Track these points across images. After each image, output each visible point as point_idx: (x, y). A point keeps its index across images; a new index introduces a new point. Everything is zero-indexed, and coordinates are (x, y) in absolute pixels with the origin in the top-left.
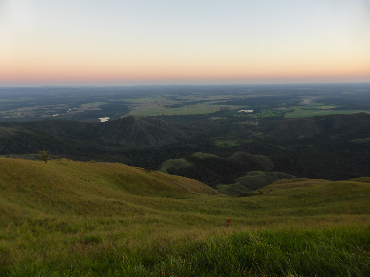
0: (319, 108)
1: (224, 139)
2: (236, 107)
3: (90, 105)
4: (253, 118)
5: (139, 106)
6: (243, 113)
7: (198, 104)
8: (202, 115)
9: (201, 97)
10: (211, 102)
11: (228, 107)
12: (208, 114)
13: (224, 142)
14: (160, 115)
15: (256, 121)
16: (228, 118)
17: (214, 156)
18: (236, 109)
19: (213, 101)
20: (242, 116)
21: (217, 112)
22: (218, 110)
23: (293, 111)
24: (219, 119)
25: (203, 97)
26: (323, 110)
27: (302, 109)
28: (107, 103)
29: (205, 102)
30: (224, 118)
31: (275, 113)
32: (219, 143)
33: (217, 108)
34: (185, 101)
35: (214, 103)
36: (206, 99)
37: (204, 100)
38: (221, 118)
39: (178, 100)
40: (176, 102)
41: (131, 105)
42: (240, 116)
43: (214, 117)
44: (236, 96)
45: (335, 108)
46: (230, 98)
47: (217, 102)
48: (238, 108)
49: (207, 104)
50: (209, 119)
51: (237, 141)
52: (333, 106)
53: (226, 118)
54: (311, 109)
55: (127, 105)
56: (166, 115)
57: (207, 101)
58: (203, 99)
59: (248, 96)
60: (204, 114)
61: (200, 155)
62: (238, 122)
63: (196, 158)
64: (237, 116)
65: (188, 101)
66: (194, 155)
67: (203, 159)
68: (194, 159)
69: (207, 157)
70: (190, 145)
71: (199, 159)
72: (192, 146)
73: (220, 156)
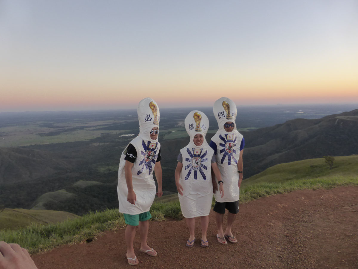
1: (108, 165)
2: (118, 132)
5: (7, 135)
6: (125, 137)
7: (77, 131)
8: (83, 142)
9: (80, 123)
10: (92, 128)
11: (109, 132)
12: (88, 140)
13: (107, 168)
14: (33, 144)
16: (110, 143)
17: (98, 183)
19: (93, 126)
20: (123, 140)
21: (98, 138)
22: (99, 136)
23: (170, 132)
24: (101, 144)
25: (83, 123)
27: (178, 130)
29: (85, 129)
30: (106, 144)
32: (102, 169)
33: (98, 134)
34: (63, 128)
35: (95, 129)
36: (86, 125)
37: (84, 126)
38: (103, 144)
39: (54, 127)
40: (52, 130)
42: (121, 141)
43: (95, 143)
44: (117, 121)
46: (111, 123)
47: (97, 128)
49: (87, 130)
50: (90, 145)
53: (108, 143)
56: (41, 144)
57: (87, 127)
58: (82, 125)
59: (129, 121)
60: (84, 140)
61: (82, 183)
62: (120, 146)
63: (78, 188)
64: (119, 141)
65: (66, 128)
66: (76, 184)
67: (85, 187)
68: (76, 188)
69: (89, 185)
70: (70, 174)
71: (82, 188)
72: (73, 175)
73: (104, 182)
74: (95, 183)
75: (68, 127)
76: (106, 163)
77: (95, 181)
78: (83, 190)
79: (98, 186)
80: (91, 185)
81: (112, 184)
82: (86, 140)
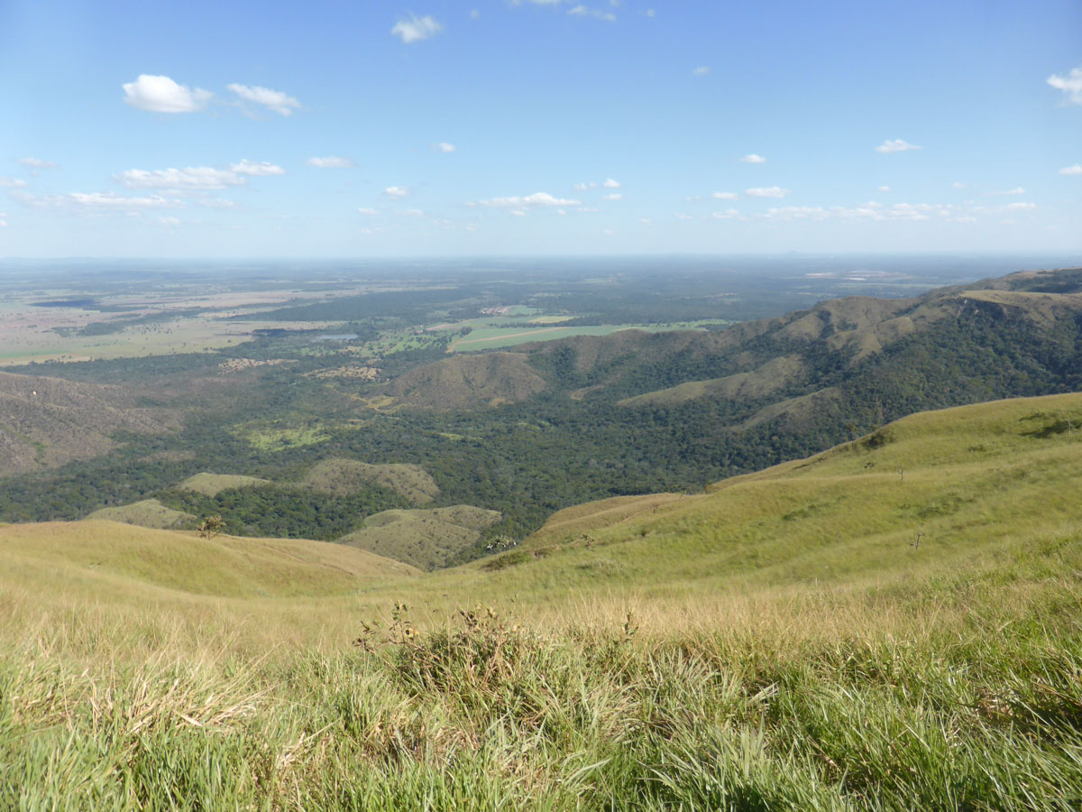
0: (534, 321)
1: (282, 426)
2: (306, 326)
4: (358, 356)
6: (328, 345)
7: (177, 320)
8: (198, 356)
9: (187, 298)
10: (223, 314)
11: (280, 326)
12: (214, 350)
13: (279, 435)
14: (40, 360)
15: (369, 366)
16: (282, 360)
17: (256, 480)
19: (227, 308)
20: (325, 352)
21: (245, 345)
22: (248, 339)
23: (466, 331)
24: (255, 363)
25: (194, 297)
26: (544, 325)
27: (492, 325)
29: (200, 315)
30: (271, 363)
31: (419, 340)
32: (263, 441)
33: (242, 333)
34: (132, 312)
35: (233, 317)
36: (204, 304)
37: (199, 307)
38: (261, 363)
39: (104, 309)
40: (95, 316)
42: (318, 355)
43: (237, 360)
44: (301, 294)
45: (570, 321)
46: (284, 301)
47: (241, 312)
48: (309, 330)
49: (208, 321)
50: (221, 365)
51: (319, 427)
52: (565, 314)
53: (278, 361)
54: (513, 326)
56: (66, 361)
57: (207, 310)
58: (191, 304)
59: (337, 293)
60: (201, 351)
61: (208, 483)
62: (316, 371)
63: (194, 494)
64: (311, 354)
65: (143, 313)
66: (187, 485)
67: (219, 494)
68: (191, 496)
69: (231, 486)
70: (165, 454)
71: (208, 494)
72: (172, 456)
73: (274, 479)
74: (246, 480)
75: (146, 308)
76: (275, 421)
77: (245, 473)
78: (211, 501)
79: (255, 490)
80: (236, 488)
81: (300, 486)
82: (206, 349)
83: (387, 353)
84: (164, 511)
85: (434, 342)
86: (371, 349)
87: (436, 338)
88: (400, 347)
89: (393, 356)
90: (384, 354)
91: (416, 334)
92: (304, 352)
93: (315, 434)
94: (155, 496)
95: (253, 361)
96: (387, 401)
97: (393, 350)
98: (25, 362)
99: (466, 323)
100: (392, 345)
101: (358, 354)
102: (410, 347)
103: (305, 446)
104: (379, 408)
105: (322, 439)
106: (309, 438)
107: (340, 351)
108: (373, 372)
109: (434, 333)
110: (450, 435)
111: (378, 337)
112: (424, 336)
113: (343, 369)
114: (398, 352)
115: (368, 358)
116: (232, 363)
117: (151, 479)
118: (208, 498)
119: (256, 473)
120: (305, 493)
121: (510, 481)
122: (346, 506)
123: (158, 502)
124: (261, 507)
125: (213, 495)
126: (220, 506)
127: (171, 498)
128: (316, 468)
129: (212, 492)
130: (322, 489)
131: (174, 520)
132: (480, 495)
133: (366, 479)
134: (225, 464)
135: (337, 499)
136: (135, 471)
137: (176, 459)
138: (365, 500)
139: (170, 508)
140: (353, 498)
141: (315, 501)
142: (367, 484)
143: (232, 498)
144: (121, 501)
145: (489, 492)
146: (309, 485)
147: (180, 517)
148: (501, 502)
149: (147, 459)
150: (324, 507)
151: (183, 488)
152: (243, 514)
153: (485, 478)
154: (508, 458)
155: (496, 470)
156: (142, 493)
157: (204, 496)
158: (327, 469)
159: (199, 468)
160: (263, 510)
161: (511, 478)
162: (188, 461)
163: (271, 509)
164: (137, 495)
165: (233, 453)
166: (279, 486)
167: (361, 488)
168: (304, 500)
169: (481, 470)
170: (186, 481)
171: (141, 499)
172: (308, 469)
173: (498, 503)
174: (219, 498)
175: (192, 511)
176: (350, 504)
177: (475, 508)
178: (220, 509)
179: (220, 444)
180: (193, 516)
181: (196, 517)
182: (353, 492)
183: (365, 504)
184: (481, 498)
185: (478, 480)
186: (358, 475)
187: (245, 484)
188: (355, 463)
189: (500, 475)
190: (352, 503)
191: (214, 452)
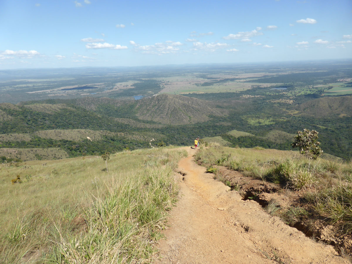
1: (259, 118)
3: (124, 84)
4: (286, 96)
5: (171, 84)
6: (276, 91)
7: (229, 82)
8: (234, 93)
9: (231, 75)
10: (242, 80)
11: (260, 85)
12: (239, 92)
13: (257, 121)
14: (191, 93)
15: (290, 99)
17: (250, 134)
18: (268, 86)
19: (244, 79)
20: (274, 94)
21: (248, 90)
22: (249, 88)
23: (331, 87)
24: (251, 96)
25: (234, 75)
27: (342, 86)
28: (140, 82)
29: (235, 81)
30: (256, 96)
31: (310, 91)
32: (252, 122)
33: (248, 86)
34: (216, 79)
35: (245, 81)
36: (237, 77)
37: (235, 78)
38: (253, 96)
39: (208, 78)
40: (206, 80)
41: (163, 83)
42: (272, 94)
43: (246, 95)
44: (267, 74)
46: (261, 76)
47: (248, 80)
48: (270, 86)
49: (237, 82)
50: (241, 96)
51: (271, 119)
53: (259, 96)
55: (159, 83)
56: (198, 93)
57: (237, 79)
58: (233, 77)
60: (235, 92)
61: (236, 133)
62: (271, 100)
63: (231, 136)
64: (270, 94)
65: (219, 79)
66: (230, 133)
67: (238, 137)
68: (230, 137)
69: (242, 135)
70: (223, 123)
71: (235, 137)
72: (225, 124)
73: (256, 135)
74: (247, 134)
75: (220, 78)
76: (256, 116)
77: (247, 132)
78: (236, 139)
79: (250, 138)
80: (244, 136)
81: (264, 138)
82: (236, 91)
83: (297, 95)
84: (223, 141)
85: (317, 91)
86: (291, 93)
87: (317, 90)
88: (303, 93)
89: (300, 96)
90: (296, 95)
91: (309, 88)
92: (268, 93)
93: (270, 121)
94: (220, 136)
95: (250, 96)
96: (296, 112)
97: (300, 94)
98: (188, 93)
99: (331, 85)
100: (299, 92)
101: (286, 95)
102: (307, 93)
103: (266, 125)
104: (293, 114)
105: (272, 123)
106: (267, 122)
107: (280, 93)
108: (292, 101)
109: (317, 88)
110: (321, 127)
111: (294, 89)
112: (312, 89)
113: (281, 100)
114: (302, 95)
115: (290, 96)
116: (244, 96)
117: (218, 130)
118: (235, 138)
119: (250, 132)
120: (266, 141)
121: (347, 147)
122: (279, 147)
123: (221, 137)
124: (251, 143)
125: (237, 138)
126: (239, 141)
127: (225, 137)
128: (270, 133)
129: (237, 136)
130: (272, 140)
131: (225, 144)
132: (333, 150)
133: (288, 139)
134: (240, 128)
135: (276, 144)
136: (214, 127)
137: (226, 125)
138: (286, 146)
139: (224, 140)
140: (282, 145)
141: (268, 144)
142: (288, 140)
143: (242, 139)
144: (210, 136)
145: (337, 150)
146: (267, 138)
147: (227, 143)
148: (342, 154)
149: (218, 124)
150: (272, 146)
151: (228, 134)
152: (246, 145)
153: (335, 144)
154: (346, 138)
155: (341, 142)
156: (216, 134)
157: (234, 137)
158: (274, 134)
159: (232, 128)
160: (252, 145)
161: (347, 146)
162: (229, 126)
163: (254, 144)
164: (214, 134)
165: (243, 125)
166: (258, 137)
167: (285, 142)
168: (265, 143)
169: (334, 141)
170: (229, 132)
171: (216, 136)
172: (267, 133)
173: (341, 155)
174: (239, 139)
175: (231, 142)
176: (281, 147)
177: (331, 155)
178: (239, 142)
179: (239, 122)
180: (231, 143)
181: (232, 144)
182: (282, 143)
183: (286, 147)
184: (333, 152)
185: (332, 144)
186: (285, 137)
187: (247, 135)
188: (284, 133)
189: (342, 144)
190: (282, 146)
191: (237, 124)
